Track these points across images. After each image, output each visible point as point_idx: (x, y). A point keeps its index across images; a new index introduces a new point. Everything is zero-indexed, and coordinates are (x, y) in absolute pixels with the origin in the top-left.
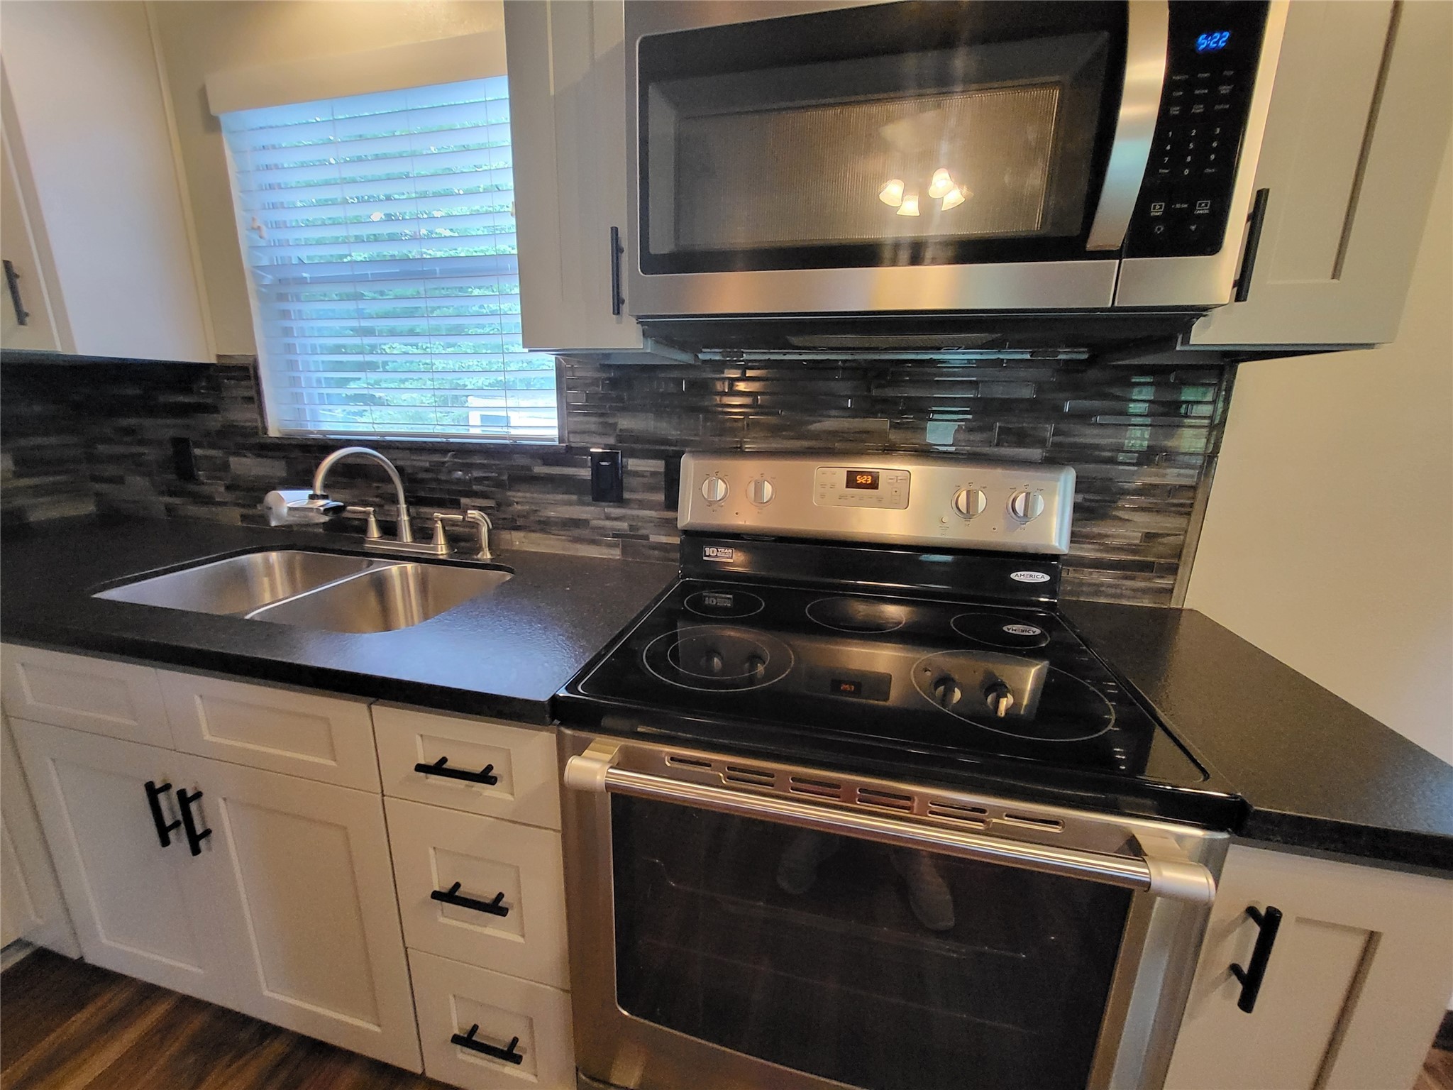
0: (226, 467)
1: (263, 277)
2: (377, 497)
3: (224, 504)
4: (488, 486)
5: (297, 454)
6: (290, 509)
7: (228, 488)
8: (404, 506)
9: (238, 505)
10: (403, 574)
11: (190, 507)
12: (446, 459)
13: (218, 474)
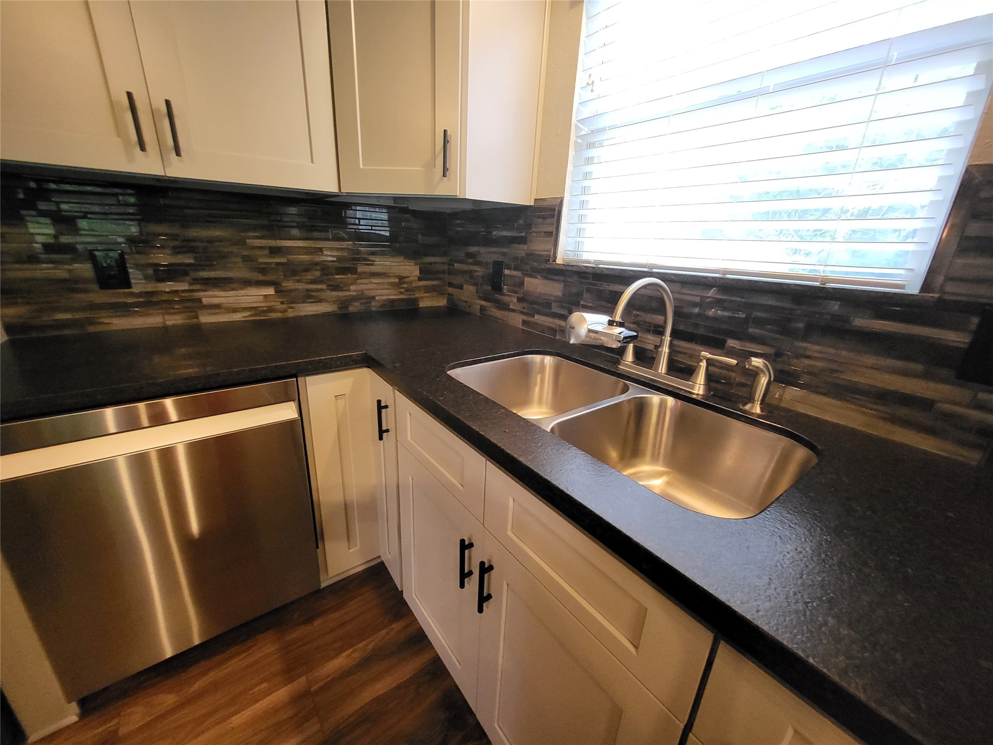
0: (522, 284)
1: (581, 130)
2: (634, 323)
3: (514, 311)
4: (769, 331)
5: (575, 279)
6: (590, 331)
7: (520, 300)
8: (669, 338)
9: (522, 313)
10: (662, 404)
11: (495, 310)
12: (710, 295)
13: (515, 289)
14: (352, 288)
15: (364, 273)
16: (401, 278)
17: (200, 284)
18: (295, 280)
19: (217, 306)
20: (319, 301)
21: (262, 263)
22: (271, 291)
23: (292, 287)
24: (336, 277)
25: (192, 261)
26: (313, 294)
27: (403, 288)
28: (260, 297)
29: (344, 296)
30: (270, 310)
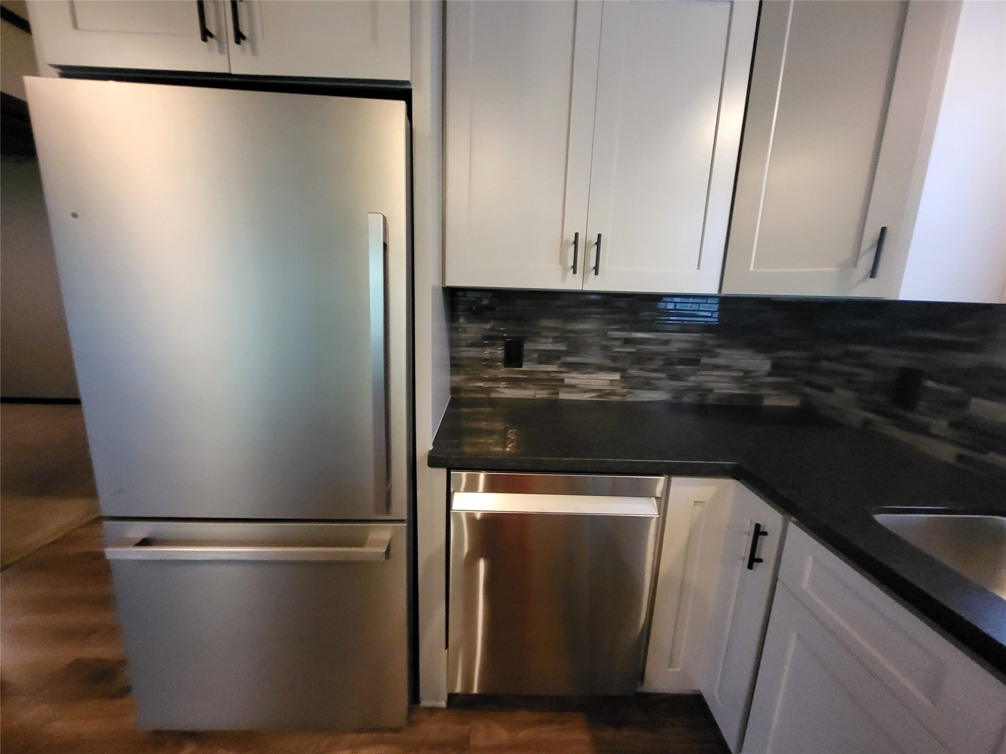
14: (692, 378)
15: (705, 364)
16: (747, 372)
17: (566, 367)
18: (639, 368)
19: (573, 386)
20: (656, 389)
21: (615, 352)
22: (617, 376)
23: (635, 374)
24: (679, 367)
25: (564, 348)
26: (654, 382)
27: (747, 382)
28: (606, 381)
29: (681, 386)
30: (613, 393)
